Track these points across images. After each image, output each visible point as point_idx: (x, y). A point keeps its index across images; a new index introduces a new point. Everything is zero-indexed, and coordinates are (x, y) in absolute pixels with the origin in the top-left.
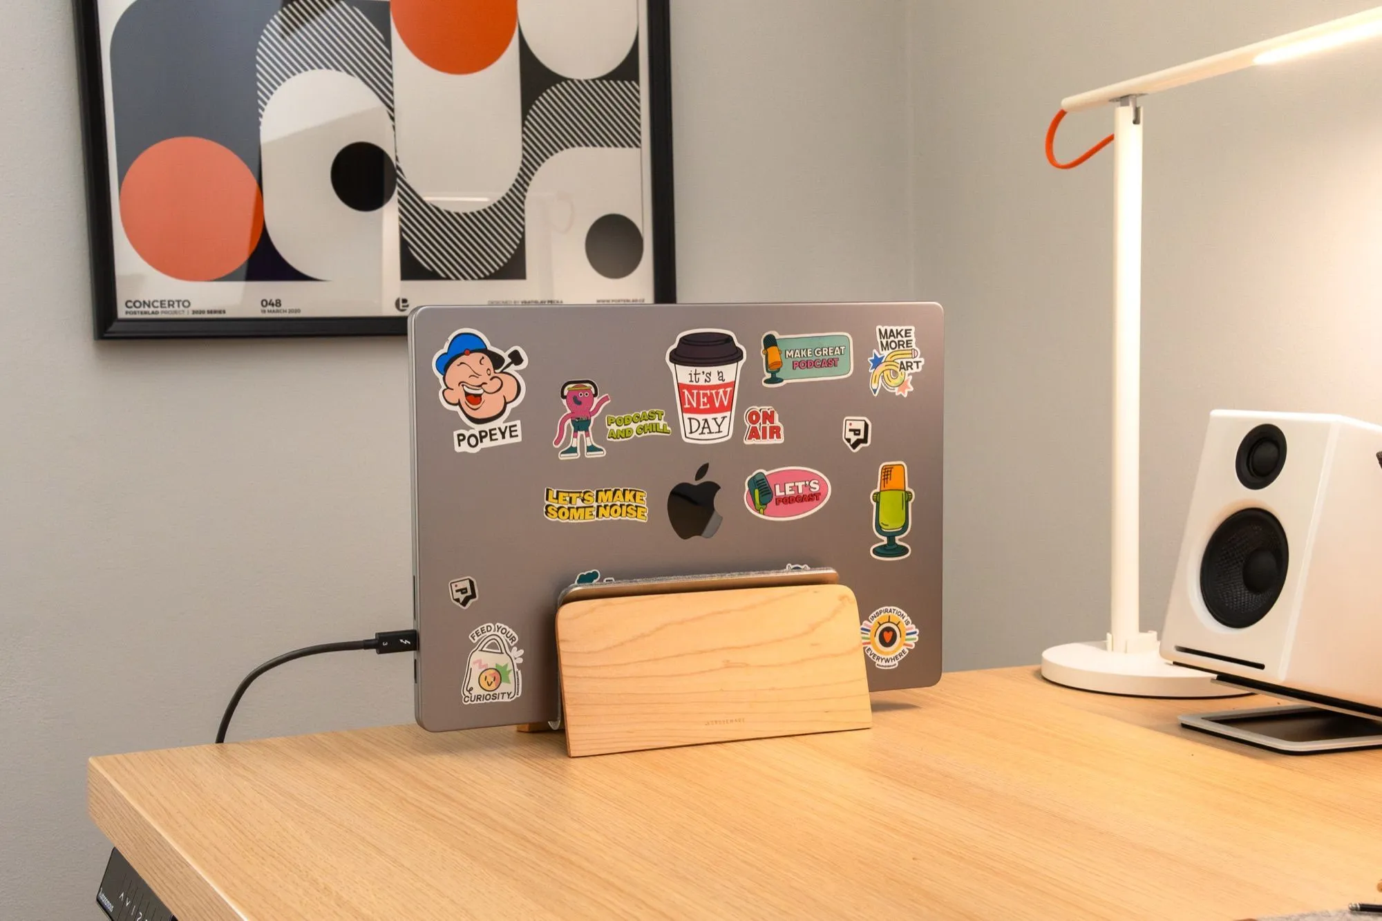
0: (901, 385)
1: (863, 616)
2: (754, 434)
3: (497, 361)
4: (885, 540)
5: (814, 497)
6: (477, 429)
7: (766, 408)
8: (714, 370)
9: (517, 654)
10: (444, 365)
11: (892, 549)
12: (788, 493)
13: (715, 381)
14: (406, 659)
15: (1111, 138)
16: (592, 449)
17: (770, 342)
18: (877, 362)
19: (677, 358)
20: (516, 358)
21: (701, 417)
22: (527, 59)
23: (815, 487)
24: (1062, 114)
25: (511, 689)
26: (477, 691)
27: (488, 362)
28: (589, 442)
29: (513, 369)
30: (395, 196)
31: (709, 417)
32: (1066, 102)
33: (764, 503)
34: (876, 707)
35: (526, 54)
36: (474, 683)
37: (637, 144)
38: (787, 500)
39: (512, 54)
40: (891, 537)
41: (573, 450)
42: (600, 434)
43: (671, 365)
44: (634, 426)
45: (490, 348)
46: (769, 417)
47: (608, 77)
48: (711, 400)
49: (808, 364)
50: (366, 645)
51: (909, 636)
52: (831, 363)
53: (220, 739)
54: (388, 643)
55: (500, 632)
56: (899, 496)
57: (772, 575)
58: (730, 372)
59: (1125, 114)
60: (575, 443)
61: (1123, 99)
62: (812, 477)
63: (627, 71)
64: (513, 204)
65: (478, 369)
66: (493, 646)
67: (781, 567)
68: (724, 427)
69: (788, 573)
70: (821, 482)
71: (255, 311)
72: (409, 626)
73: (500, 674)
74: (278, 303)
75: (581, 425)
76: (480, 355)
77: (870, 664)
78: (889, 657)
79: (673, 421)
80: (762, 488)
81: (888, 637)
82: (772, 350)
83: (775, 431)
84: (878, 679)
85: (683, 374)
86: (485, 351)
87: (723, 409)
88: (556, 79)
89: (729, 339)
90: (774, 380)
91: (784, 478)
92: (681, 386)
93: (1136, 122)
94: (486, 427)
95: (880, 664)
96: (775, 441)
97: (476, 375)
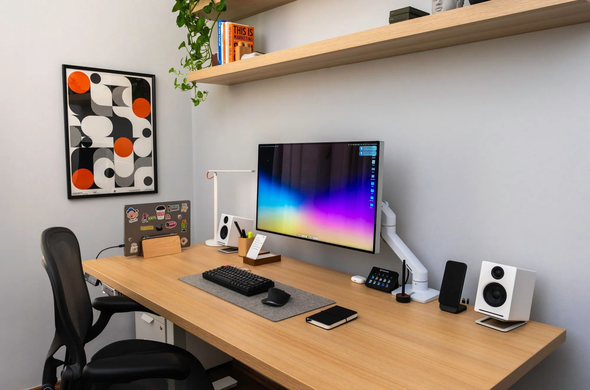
0: (185, 211)
1: (180, 239)
2: (167, 218)
3: (135, 211)
4: (183, 230)
5: (174, 225)
6: (132, 220)
7: (169, 215)
8: (162, 210)
9: (137, 247)
10: (128, 212)
11: (184, 230)
12: (171, 224)
13: (162, 212)
14: (123, 248)
15: (213, 177)
16: (146, 221)
17: (169, 206)
18: (182, 208)
19: (157, 209)
20: (137, 211)
21: (160, 216)
22: (135, 154)
23: (174, 224)
24: (208, 172)
25: (136, 251)
26: (132, 251)
27: (133, 212)
28: (146, 220)
29: (137, 212)
30: (114, 176)
31: (161, 216)
32: (209, 171)
33: (168, 226)
34: (182, 250)
35: (134, 153)
36: (132, 250)
37: (151, 166)
38: (171, 225)
39: (132, 154)
40: (184, 229)
41: (144, 221)
42: (147, 219)
43: (156, 210)
44: (152, 218)
45: (134, 210)
46: (168, 216)
47: (147, 157)
48: (161, 214)
49: (173, 209)
50: (118, 247)
51: (186, 241)
52: (176, 209)
53: (97, 258)
54: (120, 246)
55: (135, 244)
56: (185, 224)
57: (169, 235)
58: (164, 211)
59: (215, 174)
60: (144, 220)
61: (215, 172)
62: (174, 222)
63: (150, 155)
64: (132, 176)
65: (132, 212)
66: (134, 246)
67: (170, 234)
68: (163, 217)
69: (171, 234)
70: (175, 223)
71: (92, 194)
72: (123, 244)
73: (135, 249)
74: (96, 192)
75: (145, 218)
76: (132, 211)
77: (181, 245)
78: (184, 244)
79: (157, 217)
80: (168, 224)
81: (184, 241)
82: (169, 208)
83: (169, 217)
84: (182, 246)
85: (158, 211)
86: (133, 210)
87: (163, 215)
88: (139, 157)
89: (164, 207)
90: (169, 211)
91: (170, 223)
92: (158, 213)
93: (216, 175)
94: (133, 219)
95: (183, 245)
96: (169, 218)
97: (132, 213)
